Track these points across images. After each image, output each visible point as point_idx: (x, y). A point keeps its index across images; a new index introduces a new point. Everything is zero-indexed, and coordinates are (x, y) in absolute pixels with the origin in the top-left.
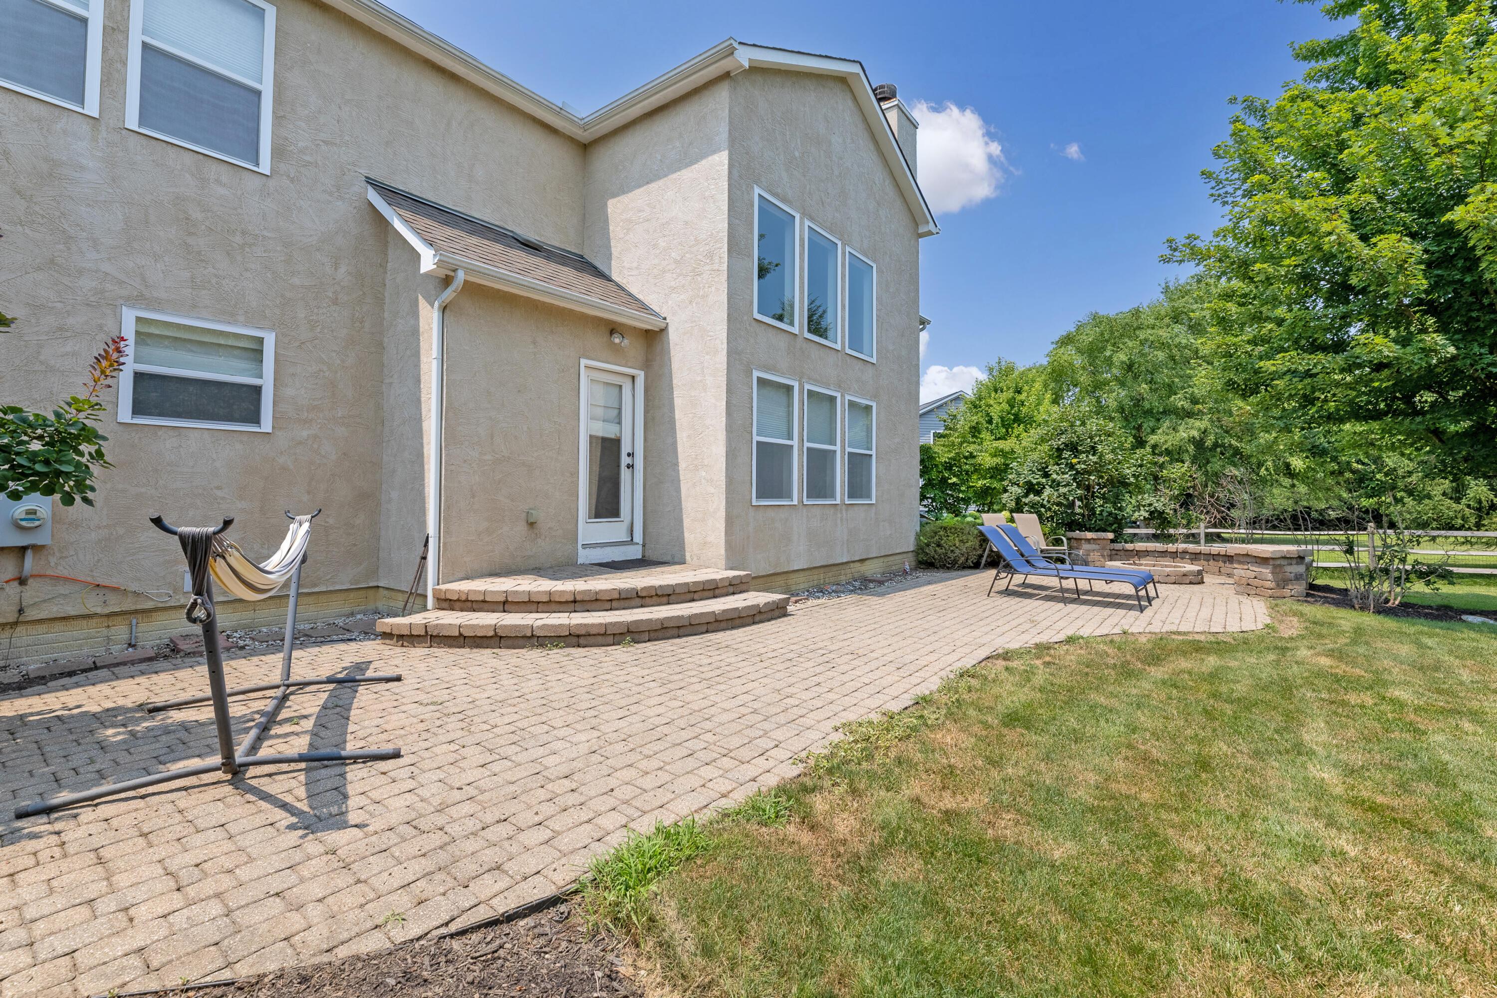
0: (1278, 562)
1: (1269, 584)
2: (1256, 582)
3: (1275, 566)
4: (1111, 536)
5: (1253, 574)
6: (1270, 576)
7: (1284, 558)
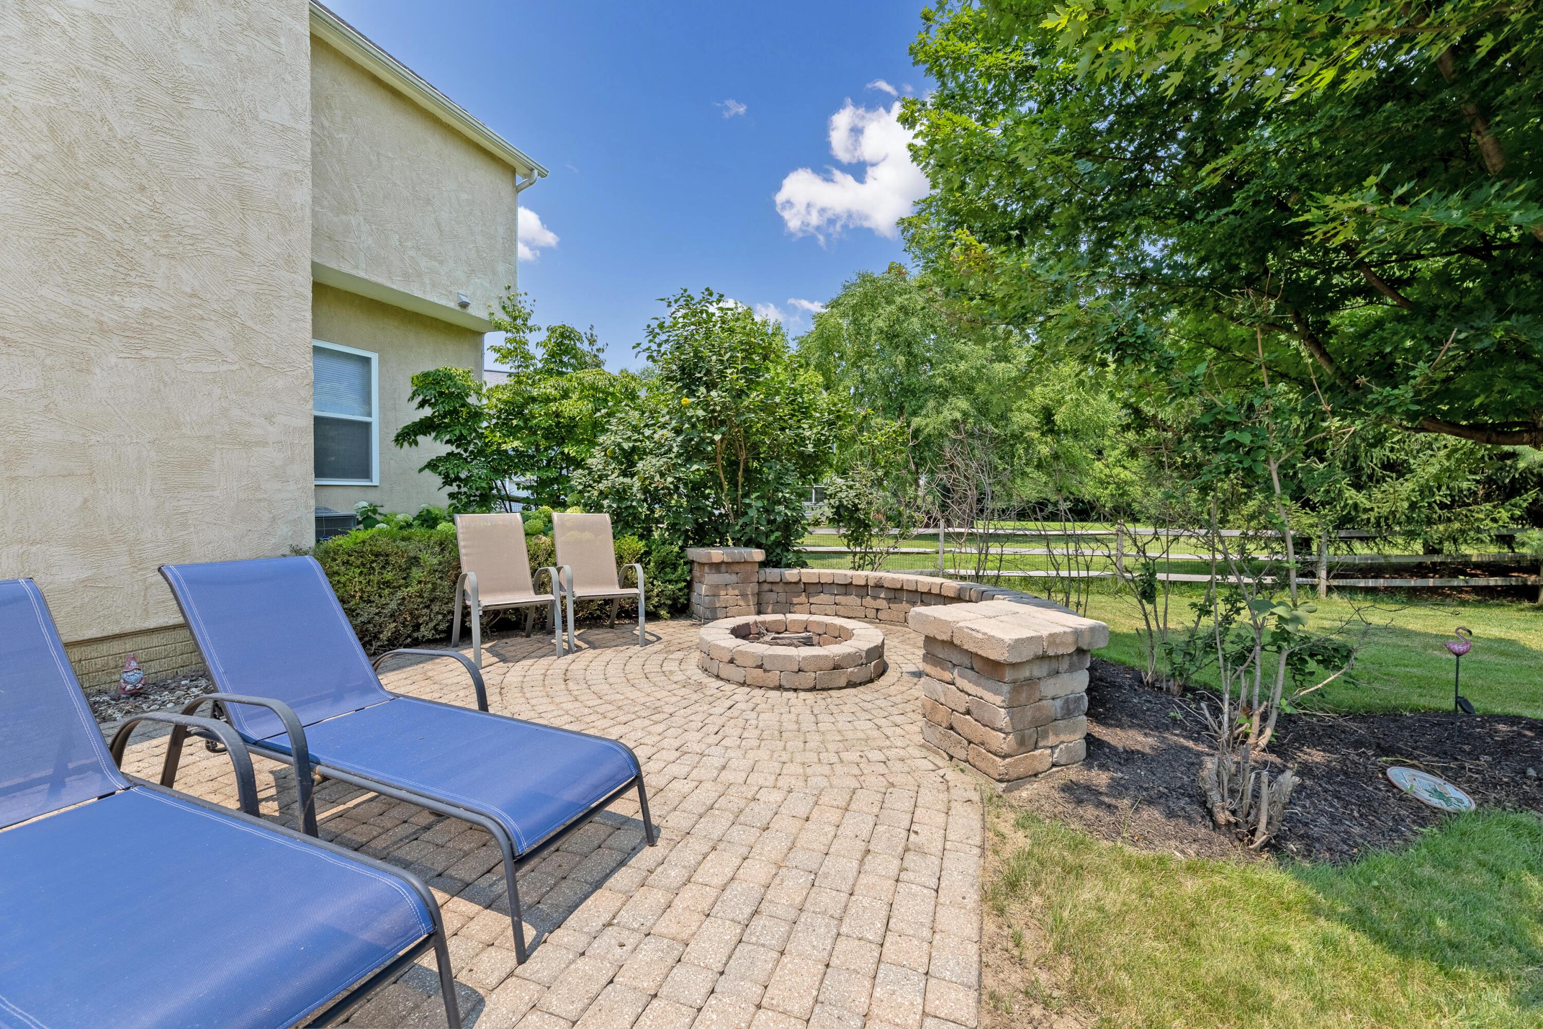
0: (1025, 673)
1: (999, 741)
2: (968, 725)
3: (1017, 686)
4: (758, 555)
5: (962, 702)
6: (1002, 718)
7: (1043, 658)
